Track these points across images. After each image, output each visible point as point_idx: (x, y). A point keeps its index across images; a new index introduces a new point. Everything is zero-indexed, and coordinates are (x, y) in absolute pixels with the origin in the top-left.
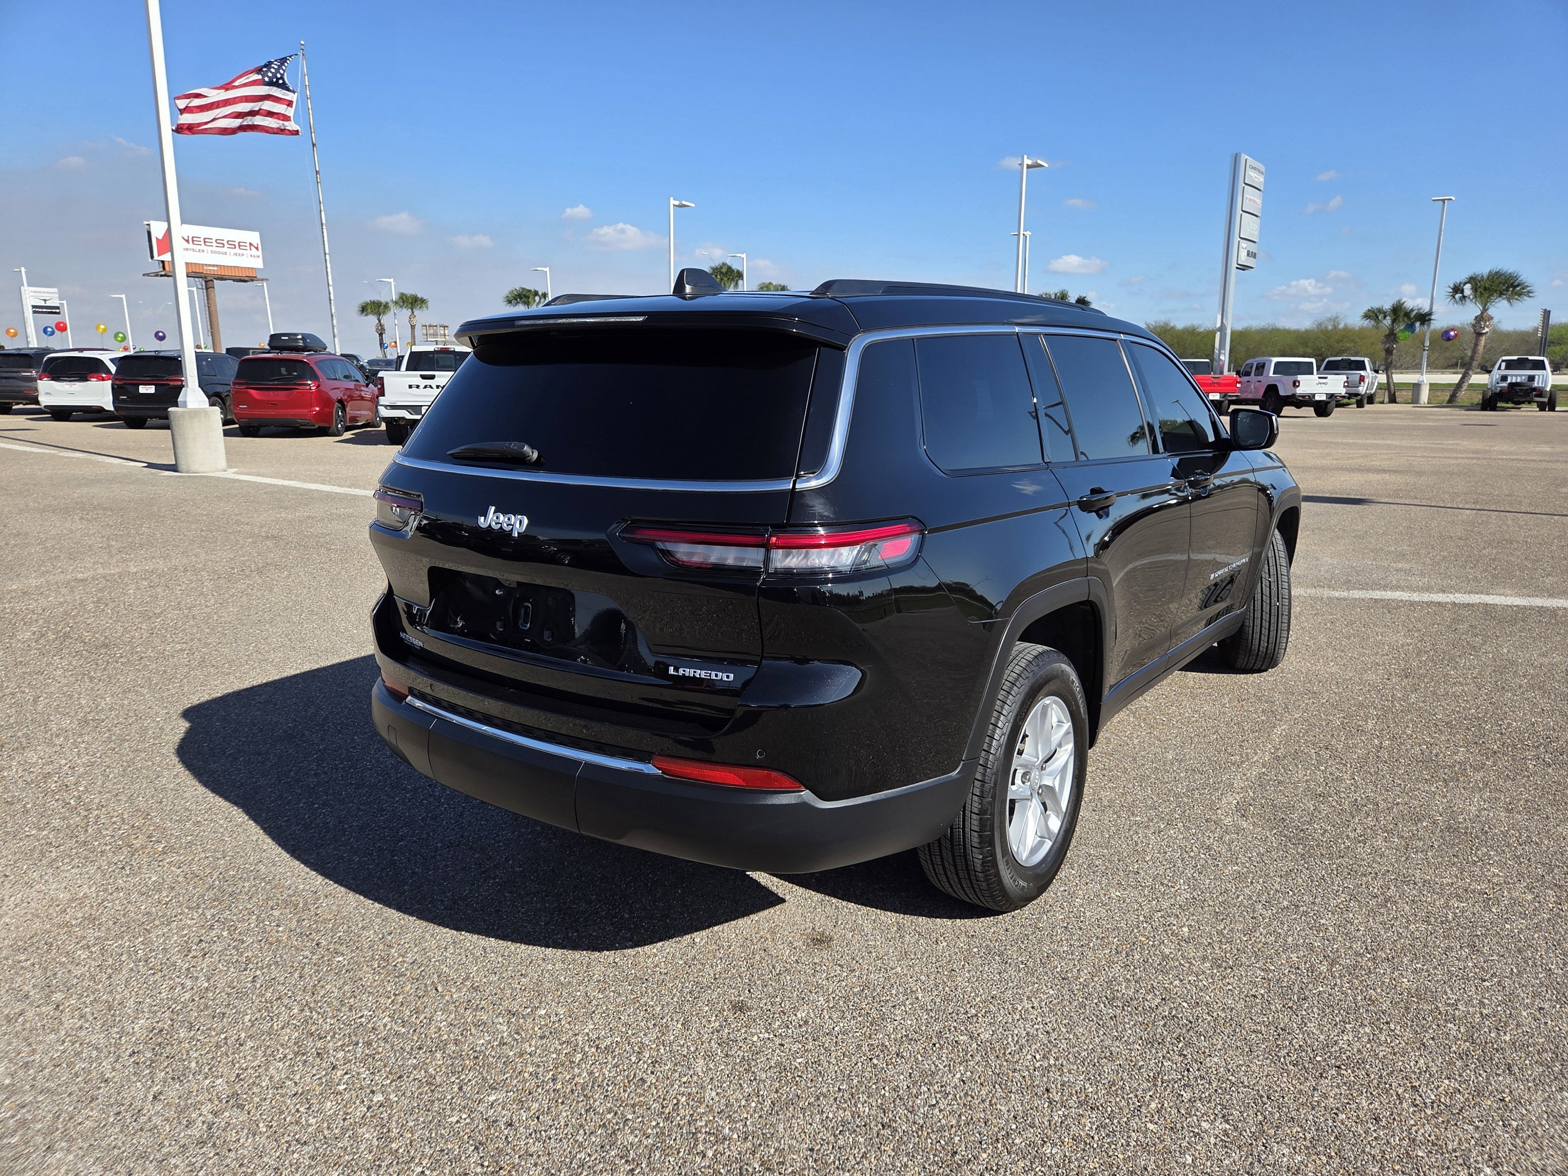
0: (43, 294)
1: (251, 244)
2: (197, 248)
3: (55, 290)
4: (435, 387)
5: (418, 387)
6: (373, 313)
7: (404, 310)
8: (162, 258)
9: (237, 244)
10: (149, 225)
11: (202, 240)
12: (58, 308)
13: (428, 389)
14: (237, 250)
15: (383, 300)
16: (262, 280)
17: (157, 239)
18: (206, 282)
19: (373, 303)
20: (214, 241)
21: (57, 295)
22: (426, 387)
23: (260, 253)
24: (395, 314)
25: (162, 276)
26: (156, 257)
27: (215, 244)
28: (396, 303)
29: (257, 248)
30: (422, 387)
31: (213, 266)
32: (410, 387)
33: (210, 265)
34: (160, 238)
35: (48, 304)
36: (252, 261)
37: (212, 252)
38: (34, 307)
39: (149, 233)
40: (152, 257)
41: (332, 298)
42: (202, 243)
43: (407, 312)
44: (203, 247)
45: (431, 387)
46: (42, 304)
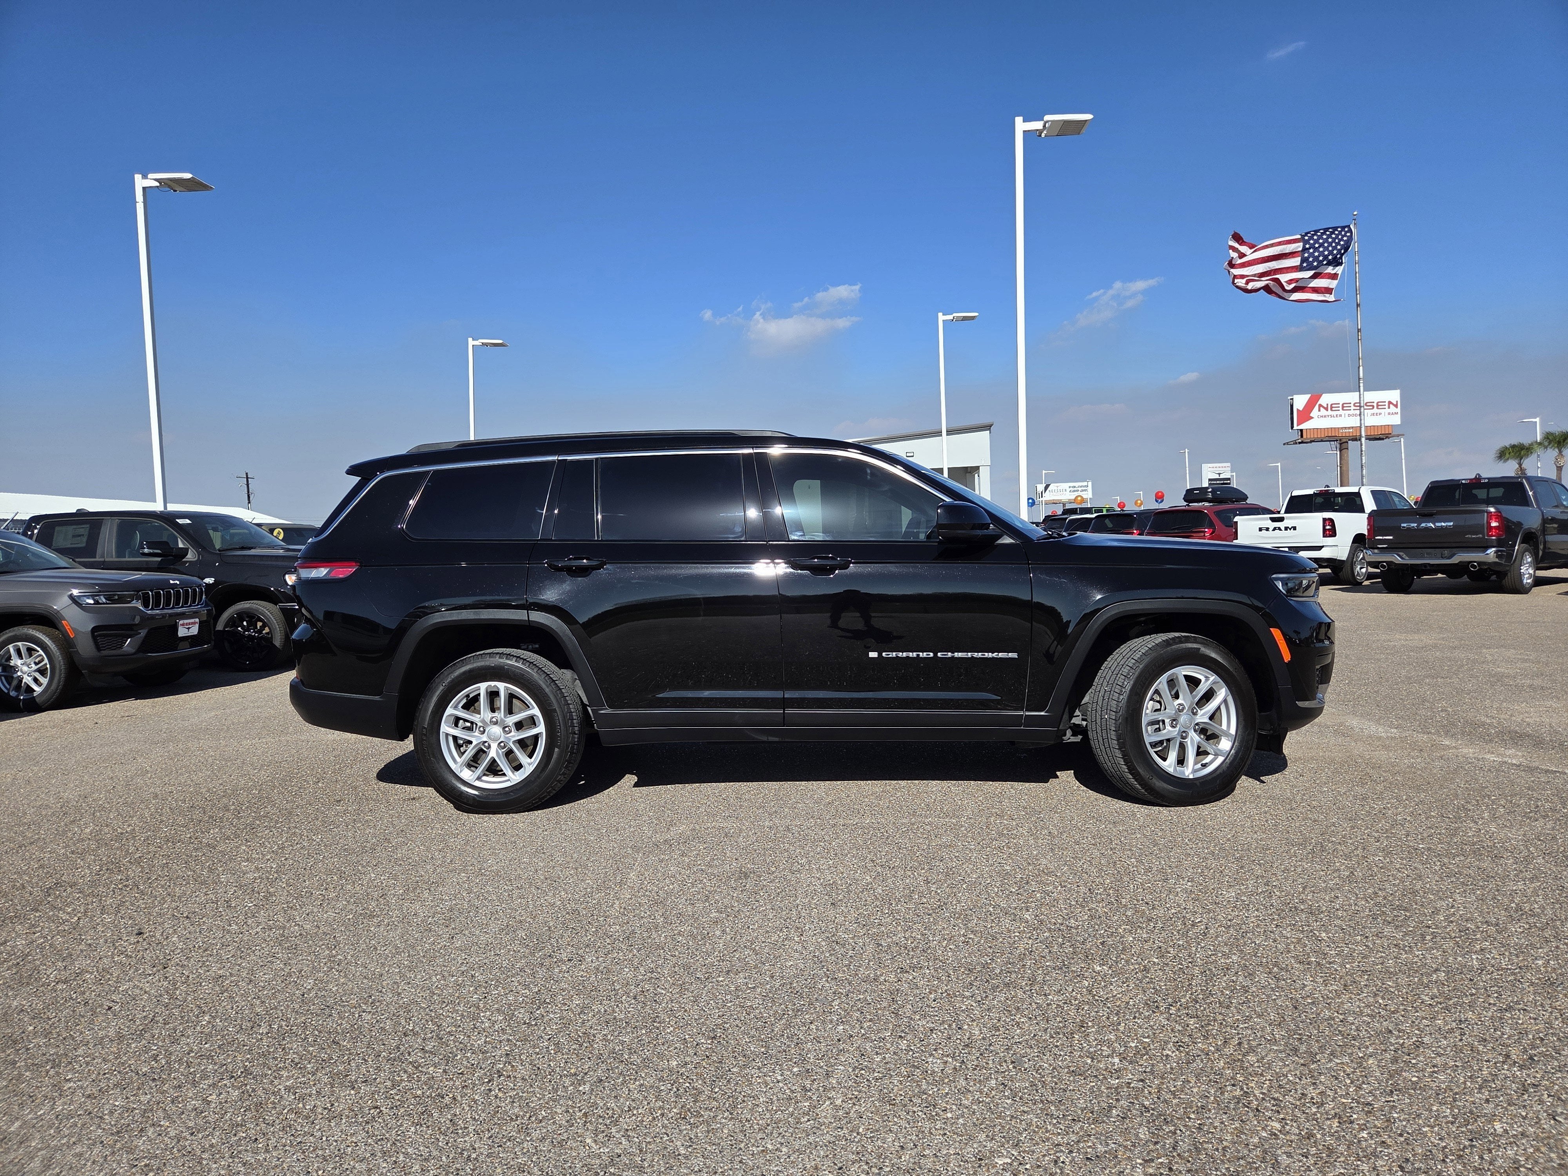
0: (1218, 469)
1: (1390, 403)
2: (1334, 413)
3: (1229, 464)
4: (1283, 529)
5: (1267, 529)
6: (1514, 458)
7: (1549, 450)
8: (1300, 427)
9: (1375, 405)
10: (1292, 399)
11: (1340, 406)
12: (1229, 479)
13: (1277, 531)
14: (1375, 410)
15: (1526, 441)
16: (1398, 436)
17: (1298, 410)
18: (1341, 444)
19: (1513, 447)
20: (1352, 405)
21: (1229, 469)
22: (1275, 529)
23: (1398, 410)
24: (1538, 456)
25: (1300, 443)
26: (1295, 427)
27: (1353, 408)
28: (1540, 444)
29: (1396, 406)
30: (1271, 529)
31: (1349, 428)
32: (1260, 529)
33: (1346, 428)
34: (1301, 409)
35: (1222, 476)
36: (1391, 418)
37: (1349, 415)
38: (1210, 480)
39: (1292, 406)
40: (1292, 427)
41: (1363, 449)
42: (1340, 409)
43: (1552, 453)
44: (1341, 412)
45: (1280, 529)
46: (1217, 477)
